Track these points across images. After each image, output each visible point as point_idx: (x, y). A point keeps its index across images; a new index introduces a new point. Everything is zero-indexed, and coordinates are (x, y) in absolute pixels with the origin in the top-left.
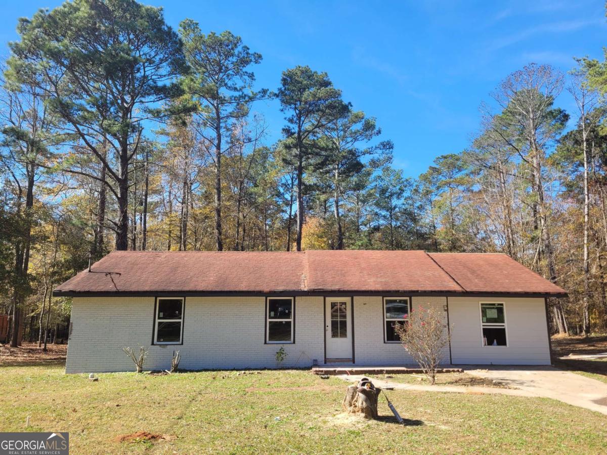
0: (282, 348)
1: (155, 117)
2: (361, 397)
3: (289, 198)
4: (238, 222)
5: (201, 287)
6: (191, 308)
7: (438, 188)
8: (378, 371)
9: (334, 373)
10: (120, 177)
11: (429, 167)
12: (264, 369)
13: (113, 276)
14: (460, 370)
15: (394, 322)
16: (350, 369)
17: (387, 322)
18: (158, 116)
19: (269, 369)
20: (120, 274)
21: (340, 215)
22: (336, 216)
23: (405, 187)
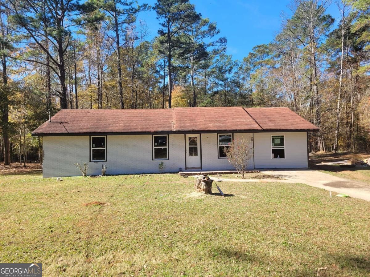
0: (162, 162)
1: (78, 24)
2: (203, 184)
3: (163, 74)
4: (133, 90)
5: (115, 130)
6: (110, 141)
7: (254, 66)
8: (214, 173)
9: (191, 174)
10: (59, 63)
11: (249, 53)
12: (153, 173)
13: (64, 124)
14: (258, 171)
15: (223, 147)
16: (199, 172)
17: (220, 147)
18: (80, 24)
19: (155, 173)
20: (68, 123)
21: (194, 84)
22: (192, 85)
23: (234, 66)
